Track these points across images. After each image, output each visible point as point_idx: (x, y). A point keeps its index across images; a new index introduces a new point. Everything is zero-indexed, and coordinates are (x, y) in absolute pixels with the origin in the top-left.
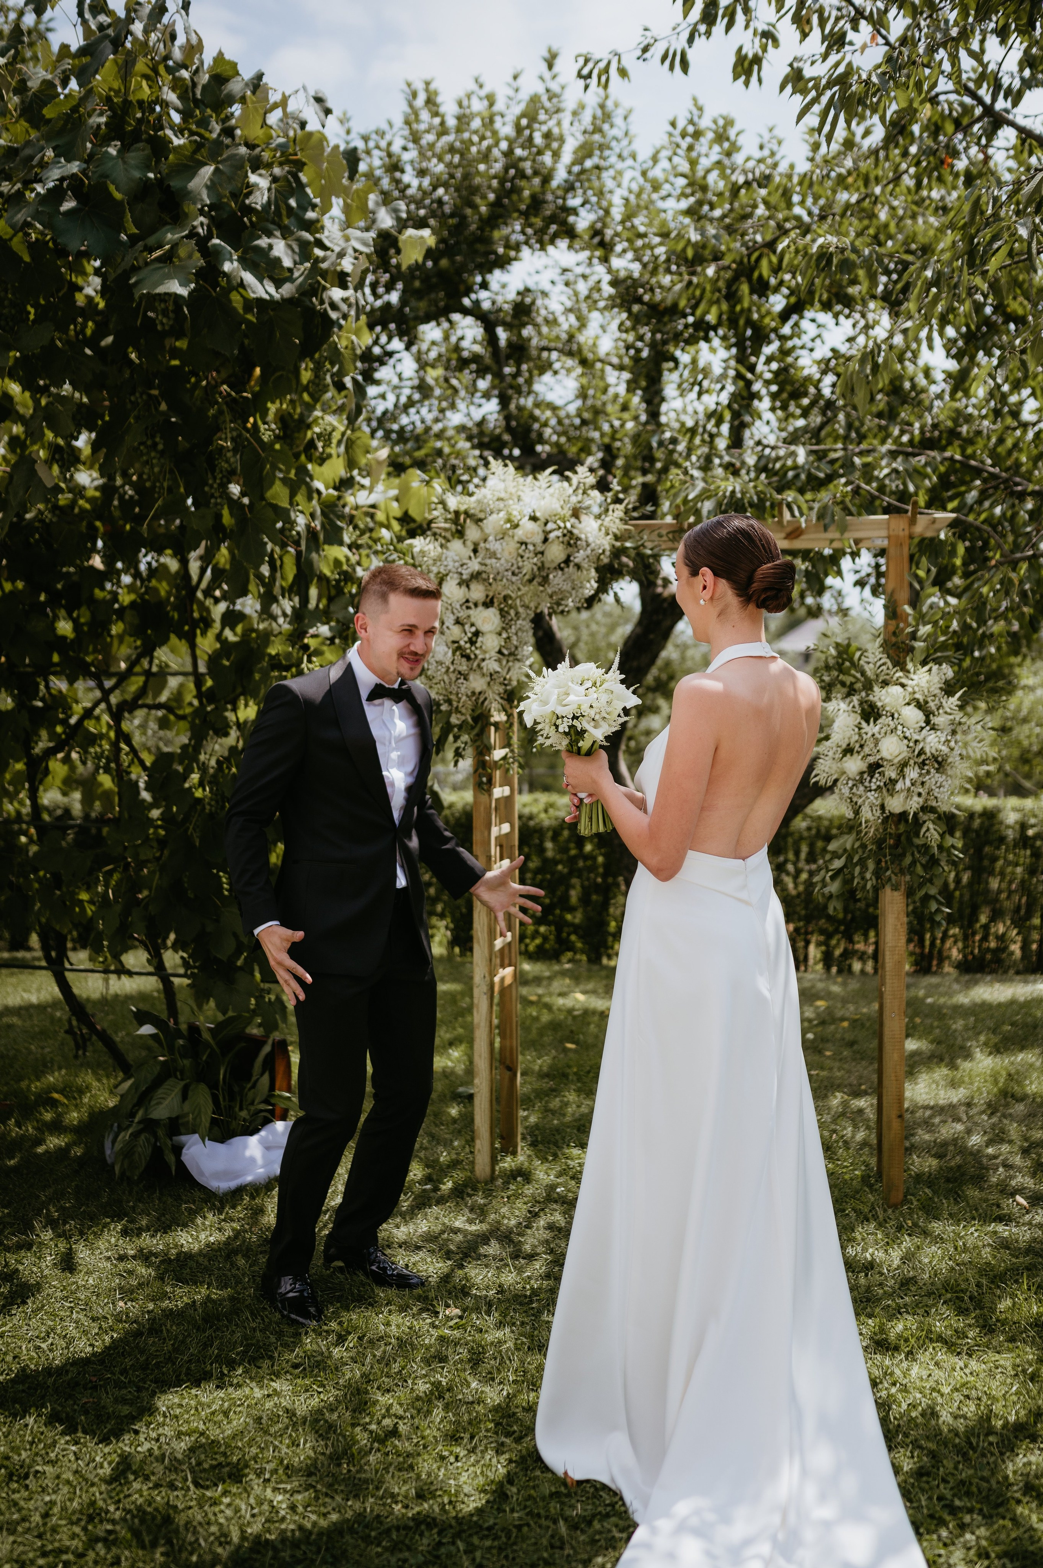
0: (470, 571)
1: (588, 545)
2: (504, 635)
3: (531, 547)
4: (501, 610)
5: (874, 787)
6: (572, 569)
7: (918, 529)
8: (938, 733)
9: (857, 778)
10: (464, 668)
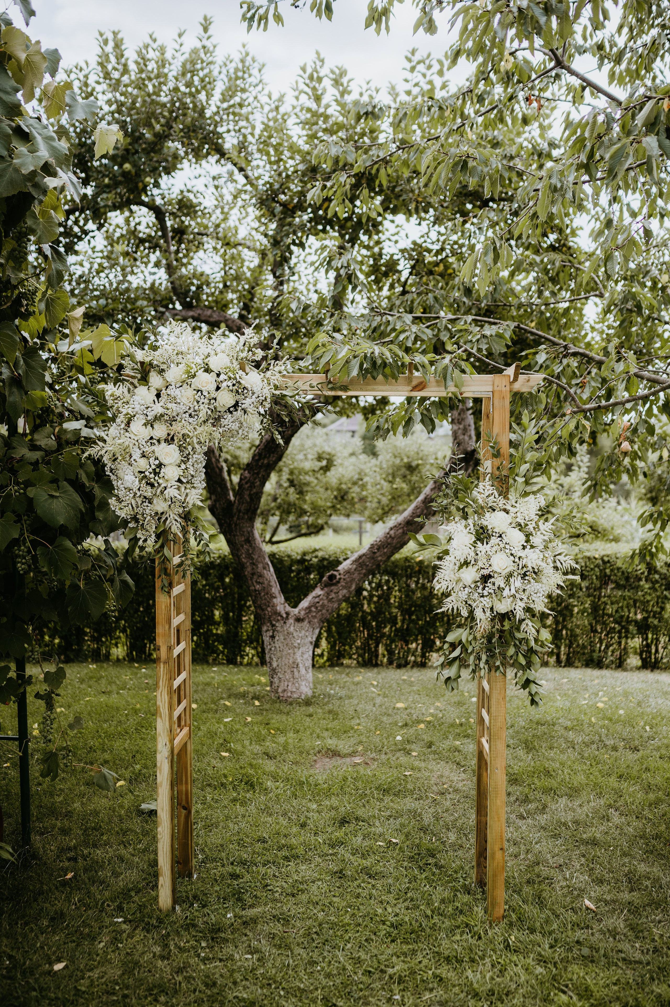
0: (154, 413)
1: (253, 393)
2: (183, 467)
3: (206, 394)
4: (180, 446)
5: (486, 593)
6: (239, 413)
7: (517, 386)
8: (537, 551)
9: (473, 586)
10: (149, 494)
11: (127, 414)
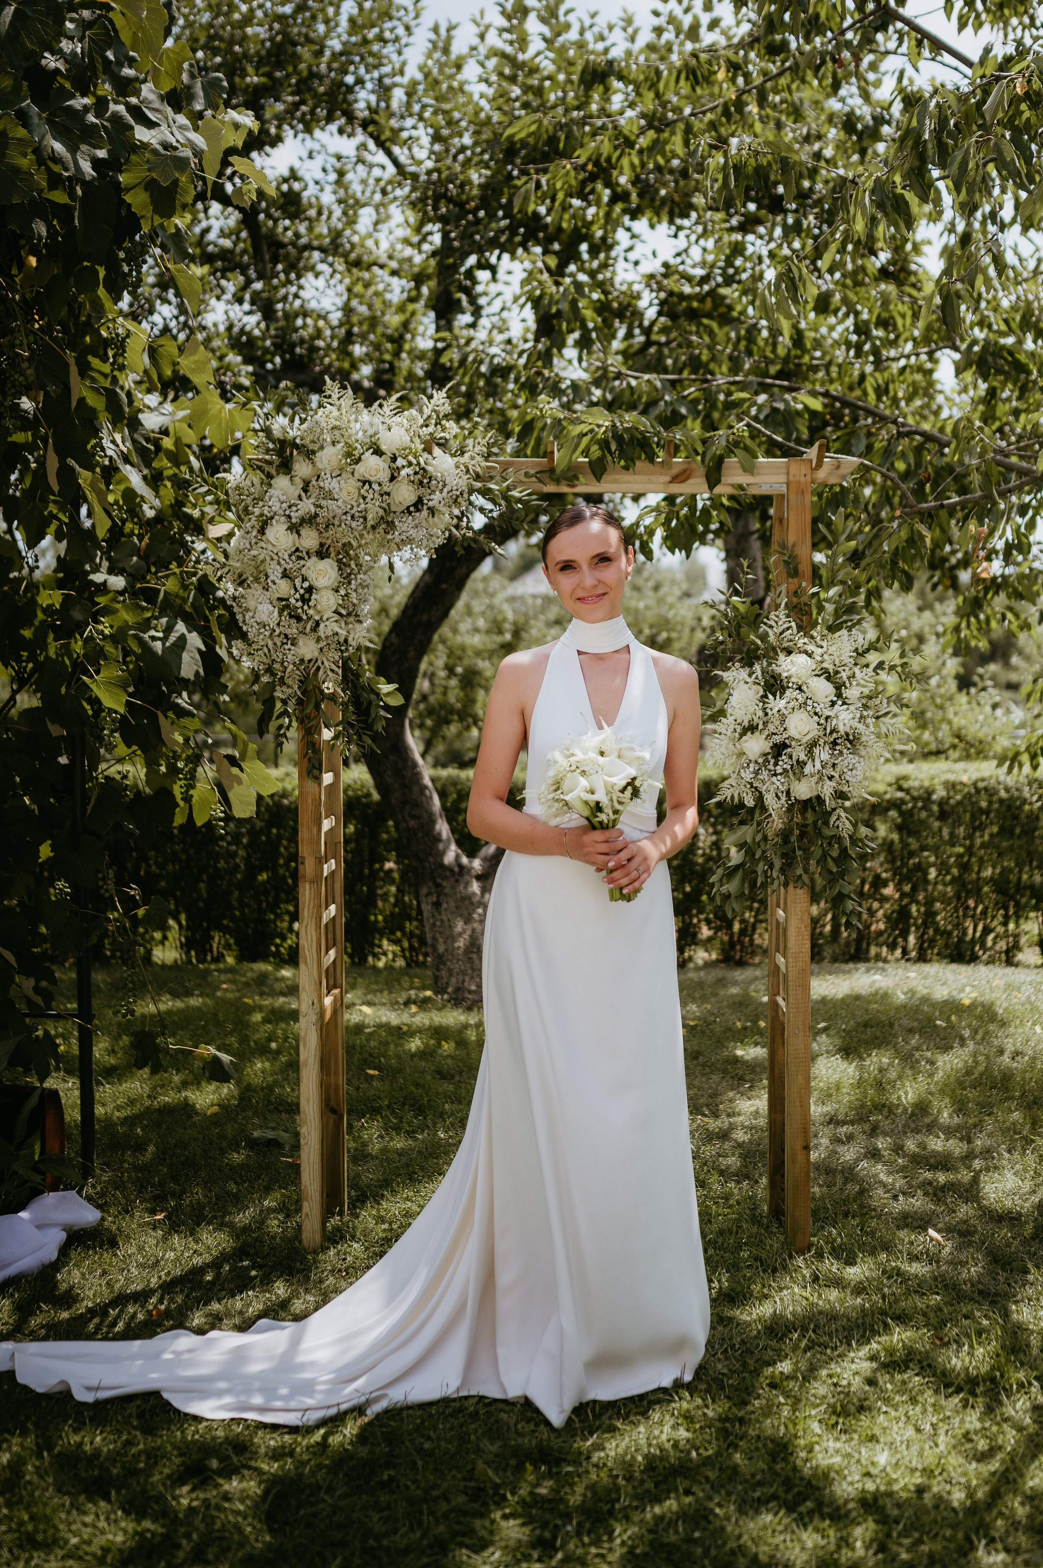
0: (300, 513)
1: (444, 485)
2: (343, 592)
3: (376, 487)
4: (339, 561)
5: (779, 770)
6: (424, 514)
7: (821, 475)
8: (852, 708)
9: (760, 760)
10: (293, 631)
11: (262, 515)
